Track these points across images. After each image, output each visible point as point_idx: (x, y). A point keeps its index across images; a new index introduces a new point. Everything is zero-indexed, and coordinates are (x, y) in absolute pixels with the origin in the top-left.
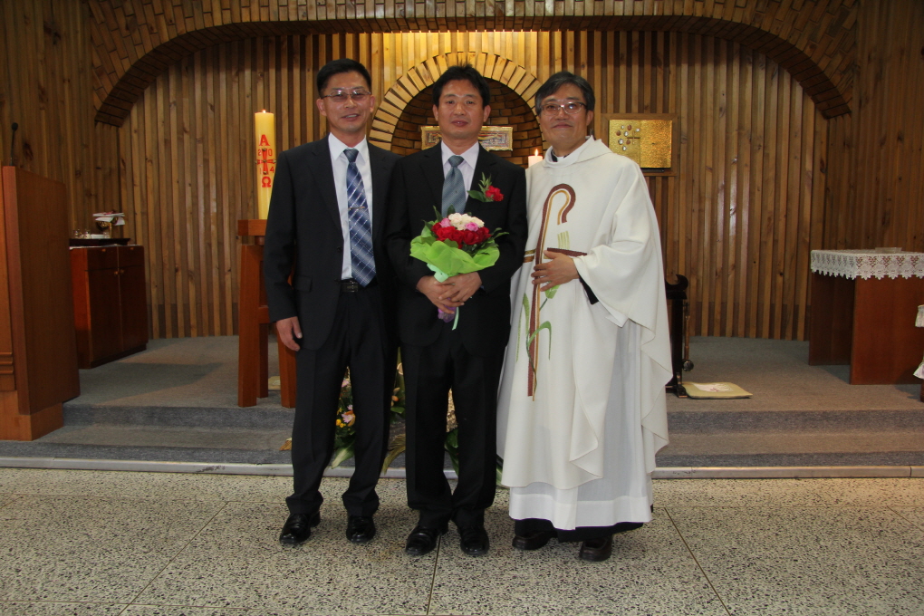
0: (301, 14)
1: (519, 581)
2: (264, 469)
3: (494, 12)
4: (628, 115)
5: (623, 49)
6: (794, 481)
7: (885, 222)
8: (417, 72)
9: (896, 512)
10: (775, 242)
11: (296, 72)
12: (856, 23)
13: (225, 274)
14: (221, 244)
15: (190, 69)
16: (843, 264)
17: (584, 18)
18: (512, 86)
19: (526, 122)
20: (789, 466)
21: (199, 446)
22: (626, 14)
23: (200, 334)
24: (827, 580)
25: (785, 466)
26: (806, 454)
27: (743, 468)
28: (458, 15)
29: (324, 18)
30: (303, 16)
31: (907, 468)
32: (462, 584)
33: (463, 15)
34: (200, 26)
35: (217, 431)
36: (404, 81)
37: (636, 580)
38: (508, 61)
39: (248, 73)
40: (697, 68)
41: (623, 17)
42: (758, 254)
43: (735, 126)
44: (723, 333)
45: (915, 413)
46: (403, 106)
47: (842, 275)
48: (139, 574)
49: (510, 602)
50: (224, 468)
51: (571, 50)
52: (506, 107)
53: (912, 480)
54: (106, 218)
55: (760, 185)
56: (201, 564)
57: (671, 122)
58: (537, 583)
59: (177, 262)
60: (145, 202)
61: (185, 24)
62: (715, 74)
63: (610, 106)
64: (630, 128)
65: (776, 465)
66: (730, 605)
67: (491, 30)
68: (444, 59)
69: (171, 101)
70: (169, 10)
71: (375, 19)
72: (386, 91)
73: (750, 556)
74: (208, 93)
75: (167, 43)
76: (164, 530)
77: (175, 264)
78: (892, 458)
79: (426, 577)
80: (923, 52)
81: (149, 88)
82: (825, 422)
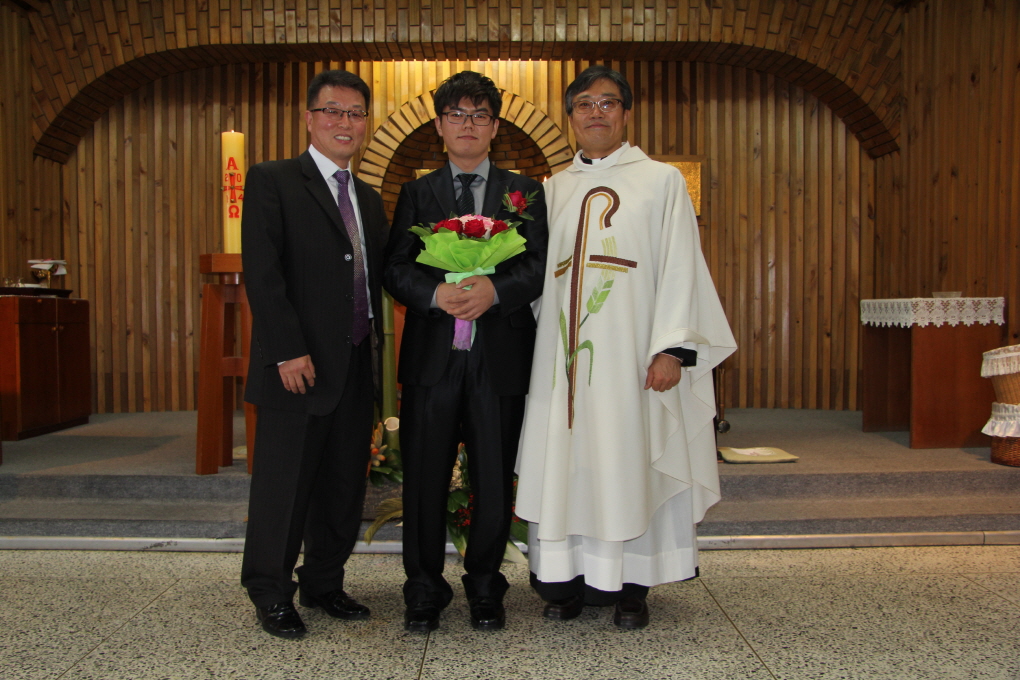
0: (278, 36)
2: (226, 544)
3: (499, 35)
5: (644, 83)
6: (850, 551)
7: (942, 269)
8: (412, 108)
9: (969, 579)
10: (820, 298)
11: (273, 107)
12: (900, 52)
13: (185, 338)
14: (181, 303)
15: (149, 100)
16: (896, 311)
17: (600, 44)
18: (519, 124)
19: (536, 165)
20: (844, 532)
21: (147, 518)
22: (647, 39)
23: (155, 408)
24: (892, 647)
25: (838, 533)
26: (863, 519)
27: (790, 537)
28: (458, 40)
29: (305, 41)
30: (281, 39)
31: (980, 533)
33: (463, 40)
34: (161, 48)
35: (170, 503)
36: (397, 118)
38: (515, 96)
39: (216, 107)
40: (728, 104)
41: (643, 43)
42: (801, 313)
43: (772, 169)
44: (764, 404)
45: (985, 473)
46: (395, 145)
47: (896, 324)
48: (61, 656)
49: (516, 675)
50: (176, 544)
52: (513, 149)
53: (986, 548)
54: (44, 266)
55: (801, 235)
56: (141, 643)
57: (699, 164)
58: (549, 656)
59: (129, 323)
60: (92, 252)
61: (144, 45)
62: (748, 110)
65: (828, 532)
66: (779, 674)
69: (126, 136)
70: (126, 30)
71: (363, 43)
72: (375, 130)
73: (802, 624)
74: (170, 129)
75: (122, 66)
76: (98, 609)
77: (127, 326)
78: (962, 522)
79: (416, 652)
80: (973, 78)
81: (100, 120)
82: (883, 486)
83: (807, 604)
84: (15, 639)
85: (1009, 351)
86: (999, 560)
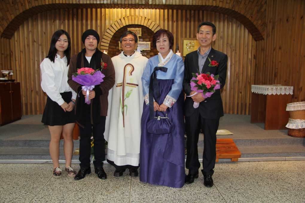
0: (77, 1)
1: (159, 199)
3: (145, 2)
4: (190, 38)
5: (188, 16)
6: (248, 163)
7: (275, 76)
8: (118, 22)
9: (282, 173)
10: (239, 82)
12: (265, 10)
15: (36, 19)
16: (262, 90)
17: (176, 5)
18: (150, 28)
20: (247, 157)
21: (43, 154)
22: (190, 4)
23: (41, 113)
24: (262, 196)
25: (245, 158)
26: (252, 154)
28: (133, 3)
29: (86, 3)
30: (78, 2)
31: (284, 158)
32: (140, 201)
33: (134, 3)
34: (40, 4)
36: (113, 25)
37: (199, 198)
38: (149, 19)
39: (57, 21)
41: (189, 6)
42: (233, 86)
43: (226, 43)
45: (286, 139)
46: (113, 34)
47: (262, 93)
48: (24, 202)
51: (171, 16)
52: (148, 35)
53: (286, 162)
54: (6, 72)
55: (234, 63)
56: (47, 197)
58: (166, 200)
59: (32, 88)
60: (20, 66)
61: (35, 3)
62: (219, 25)
63: (184, 35)
64: (190, 43)
67: (144, 9)
68: (127, 18)
69: (30, 30)
71: (103, 4)
72: (107, 29)
73: (236, 189)
74: (43, 28)
75: (28, 10)
76: (32, 185)
77: (31, 89)
78: (279, 154)
79: (127, 199)
80: (287, 20)
81: (21, 26)
82: (258, 143)
83: (237, 182)
84: (9, 196)
85: (295, 104)
86: (290, 166)
